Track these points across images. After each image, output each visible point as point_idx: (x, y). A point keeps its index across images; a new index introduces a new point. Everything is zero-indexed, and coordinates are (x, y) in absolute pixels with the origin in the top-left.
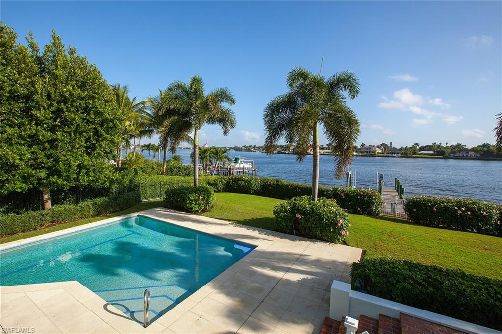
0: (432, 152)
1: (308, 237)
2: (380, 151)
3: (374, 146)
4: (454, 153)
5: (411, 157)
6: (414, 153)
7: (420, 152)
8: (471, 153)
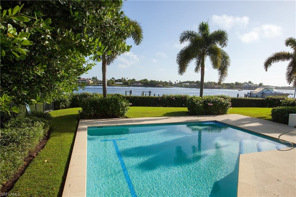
0: (122, 83)
1: (209, 115)
2: (92, 82)
3: (88, 79)
4: (132, 83)
5: (111, 86)
6: (113, 84)
7: (116, 83)
8: (139, 83)
